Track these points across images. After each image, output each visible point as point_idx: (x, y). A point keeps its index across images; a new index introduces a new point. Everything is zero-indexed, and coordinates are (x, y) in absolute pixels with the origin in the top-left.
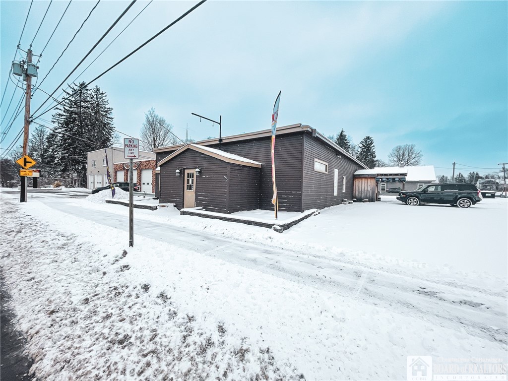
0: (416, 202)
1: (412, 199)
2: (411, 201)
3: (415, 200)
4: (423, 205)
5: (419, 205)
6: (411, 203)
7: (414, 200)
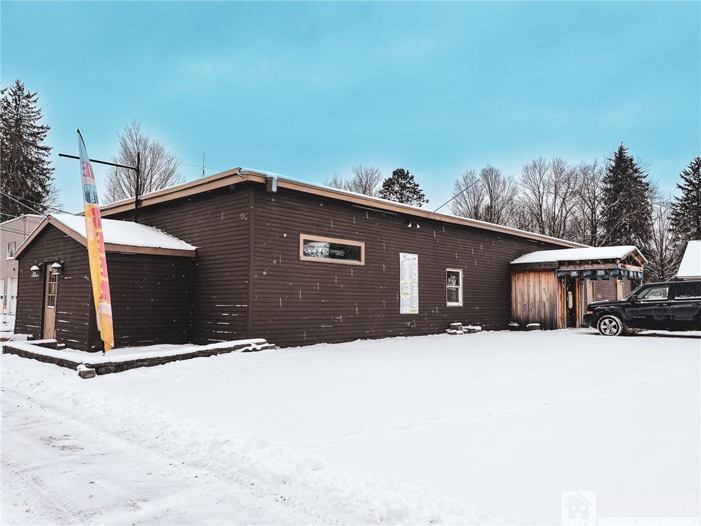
0: (614, 327)
1: (607, 321)
2: (605, 324)
3: (614, 323)
4: (633, 334)
5: (624, 334)
6: (605, 329)
7: (610, 322)
